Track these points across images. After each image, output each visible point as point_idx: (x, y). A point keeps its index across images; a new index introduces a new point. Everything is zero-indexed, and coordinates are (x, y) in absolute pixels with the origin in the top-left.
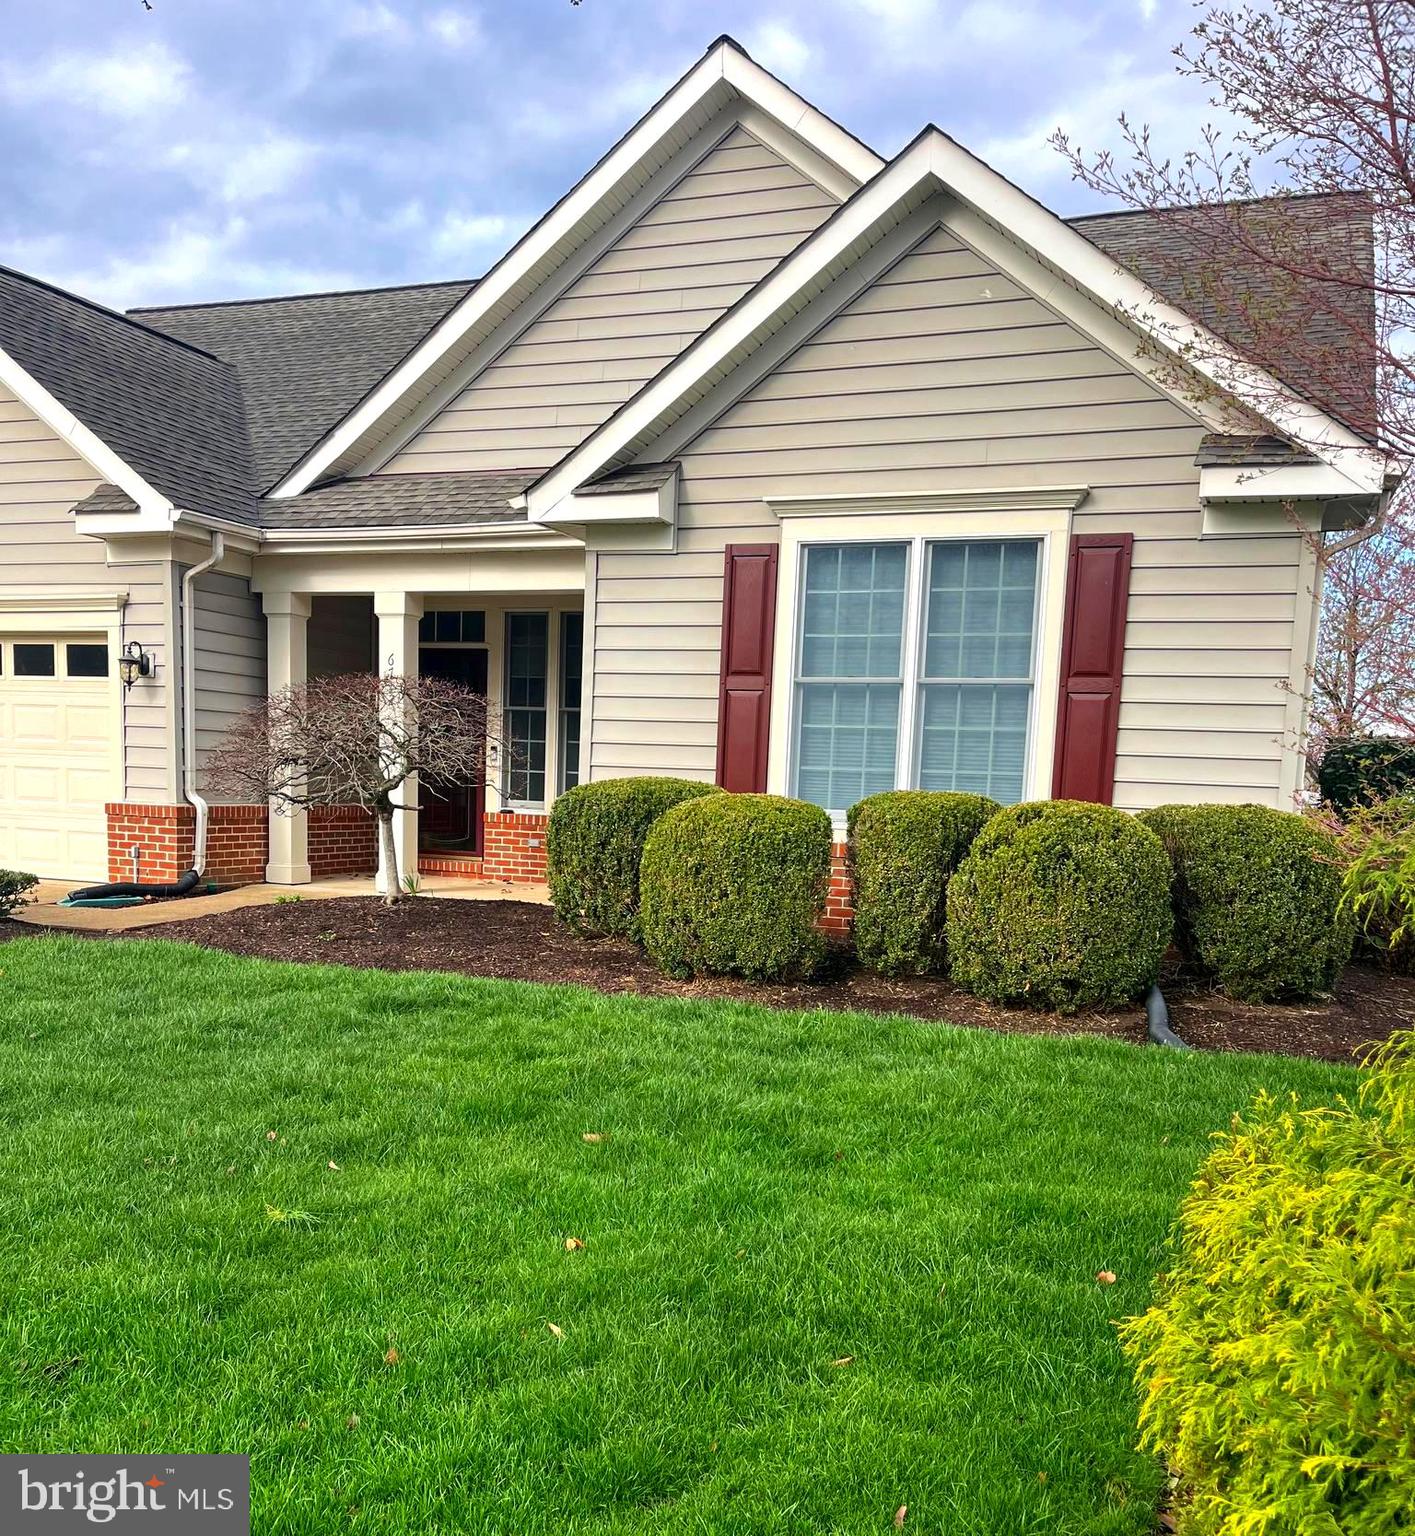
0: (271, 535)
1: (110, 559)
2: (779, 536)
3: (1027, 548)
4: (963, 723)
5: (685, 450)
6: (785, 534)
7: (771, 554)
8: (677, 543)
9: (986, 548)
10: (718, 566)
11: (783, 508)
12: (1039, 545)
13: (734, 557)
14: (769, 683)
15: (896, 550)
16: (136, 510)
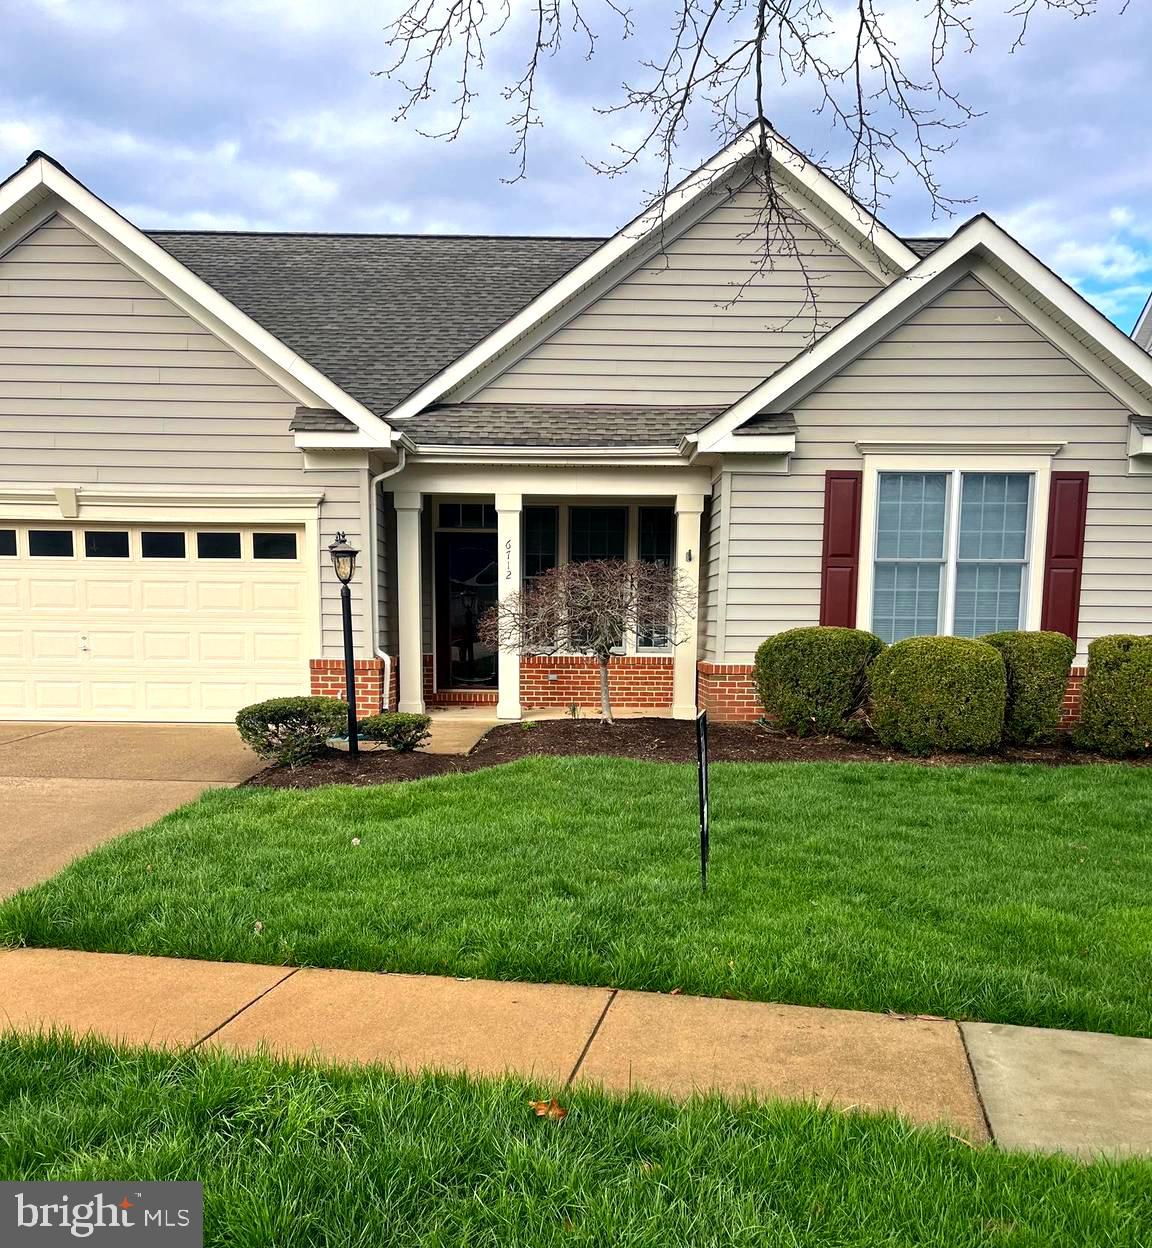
0: (422, 449)
1: (307, 466)
2: (863, 465)
3: (1023, 479)
4: (979, 587)
5: (795, 407)
6: (866, 465)
7: (856, 477)
8: (790, 468)
9: (998, 478)
10: (820, 484)
11: (863, 449)
12: (1031, 477)
13: (832, 477)
14: (857, 562)
15: (940, 478)
16: (355, 430)
